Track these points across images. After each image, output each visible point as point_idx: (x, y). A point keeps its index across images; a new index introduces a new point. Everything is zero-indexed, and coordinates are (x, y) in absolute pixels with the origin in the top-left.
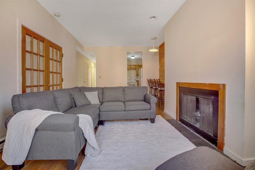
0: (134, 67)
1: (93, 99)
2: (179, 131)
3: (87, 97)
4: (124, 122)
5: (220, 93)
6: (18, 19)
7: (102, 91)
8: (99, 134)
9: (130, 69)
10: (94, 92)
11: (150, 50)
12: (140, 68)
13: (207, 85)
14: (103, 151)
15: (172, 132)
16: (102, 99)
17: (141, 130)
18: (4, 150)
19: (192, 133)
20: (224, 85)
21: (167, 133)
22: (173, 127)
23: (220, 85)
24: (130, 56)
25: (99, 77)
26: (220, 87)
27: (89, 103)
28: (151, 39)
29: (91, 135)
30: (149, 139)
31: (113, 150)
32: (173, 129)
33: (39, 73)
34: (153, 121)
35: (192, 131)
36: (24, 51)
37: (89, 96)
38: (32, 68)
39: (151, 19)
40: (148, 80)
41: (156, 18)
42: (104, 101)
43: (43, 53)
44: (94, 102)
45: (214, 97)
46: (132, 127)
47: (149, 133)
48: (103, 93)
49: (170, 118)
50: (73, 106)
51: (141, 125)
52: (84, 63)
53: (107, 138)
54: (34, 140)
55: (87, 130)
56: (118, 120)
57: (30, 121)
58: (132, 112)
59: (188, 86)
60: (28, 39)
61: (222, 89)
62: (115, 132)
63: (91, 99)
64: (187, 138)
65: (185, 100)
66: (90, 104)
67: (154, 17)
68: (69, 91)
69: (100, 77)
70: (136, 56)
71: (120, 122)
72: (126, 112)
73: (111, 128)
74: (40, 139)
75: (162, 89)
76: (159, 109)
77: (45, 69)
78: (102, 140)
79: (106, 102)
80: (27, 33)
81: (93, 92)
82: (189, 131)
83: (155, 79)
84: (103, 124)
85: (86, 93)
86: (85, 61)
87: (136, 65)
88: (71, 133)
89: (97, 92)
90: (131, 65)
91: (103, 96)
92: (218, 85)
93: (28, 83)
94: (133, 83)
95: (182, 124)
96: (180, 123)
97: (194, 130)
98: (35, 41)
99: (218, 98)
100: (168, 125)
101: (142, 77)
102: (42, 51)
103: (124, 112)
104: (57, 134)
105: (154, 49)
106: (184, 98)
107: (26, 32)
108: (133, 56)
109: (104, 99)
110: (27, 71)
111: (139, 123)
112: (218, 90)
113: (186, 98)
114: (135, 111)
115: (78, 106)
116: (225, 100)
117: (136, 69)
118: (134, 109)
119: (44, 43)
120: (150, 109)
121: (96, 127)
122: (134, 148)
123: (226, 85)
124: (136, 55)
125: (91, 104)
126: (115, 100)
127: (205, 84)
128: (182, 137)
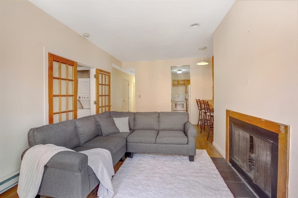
0: (183, 82)
1: (123, 127)
2: (223, 179)
3: (116, 123)
4: (157, 156)
5: (280, 137)
6: (44, 47)
7: (134, 117)
8: (123, 169)
9: (178, 85)
10: (125, 118)
11: (198, 64)
12: (188, 85)
13: (263, 121)
14: (118, 194)
15: (213, 179)
16: (134, 126)
17: (173, 170)
18: (19, 183)
19: (244, 184)
20: (286, 127)
21: (206, 179)
22: (217, 172)
23: (281, 127)
24: (176, 70)
25: (138, 96)
26: (281, 129)
27: (116, 131)
28: (199, 49)
29: (104, 175)
30: (178, 185)
31: (130, 194)
32: (216, 175)
33: (68, 98)
34: (192, 159)
35: (243, 180)
36: (51, 78)
37: (118, 123)
38: (60, 94)
39: (192, 27)
40: (196, 100)
41: (199, 26)
42: (136, 129)
43: (72, 77)
44: (123, 129)
45: (272, 142)
46: (164, 164)
47: (182, 176)
48: (134, 119)
49: (218, 156)
50: (99, 134)
51: (176, 163)
52: (123, 80)
53: (129, 176)
54: (44, 176)
55: (100, 169)
56: (149, 153)
57: (40, 158)
58: (164, 145)
59: (239, 118)
60: (56, 65)
61: (283, 132)
62: (141, 169)
63: (120, 127)
64: (232, 192)
65: (236, 135)
66: (118, 132)
67: (197, 24)
68: (95, 118)
69: (140, 96)
70: (183, 70)
71: (152, 155)
72: (157, 145)
73: (139, 162)
74: (50, 176)
75: (212, 114)
76: (207, 140)
77: (74, 93)
78: (122, 178)
79: (138, 130)
80: (55, 59)
81: (123, 118)
82: (240, 180)
83: (203, 101)
84: (132, 156)
85: (115, 119)
86: (124, 78)
87: (185, 80)
88: (77, 173)
89: (127, 119)
90: (179, 80)
91: (134, 122)
92: (278, 125)
93: (56, 110)
94: (181, 102)
95: (232, 167)
96: (230, 165)
97: (246, 180)
98: (63, 66)
99: (278, 144)
100: (211, 167)
101: (190, 96)
102: (71, 75)
103: (155, 145)
104: (64, 173)
105: (203, 63)
106: (236, 133)
107: (53, 58)
108: (180, 70)
109: (136, 126)
110: (54, 98)
111: (174, 159)
112: (277, 133)
113: (238, 133)
114: (168, 145)
115: (104, 135)
116: (287, 149)
117: (185, 85)
118: (168, 142)
119: (73, 66)
120: (187, 144)
121: (123, 159)
122: (155, 196)
123: (290, 128)
124: (183, 68)
125: (120, 132)
126: (148, 128)
127: (260, 119)
128: (224, 189)
